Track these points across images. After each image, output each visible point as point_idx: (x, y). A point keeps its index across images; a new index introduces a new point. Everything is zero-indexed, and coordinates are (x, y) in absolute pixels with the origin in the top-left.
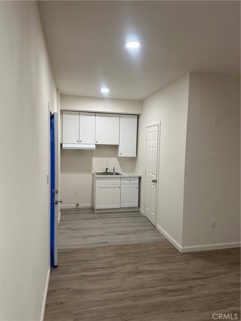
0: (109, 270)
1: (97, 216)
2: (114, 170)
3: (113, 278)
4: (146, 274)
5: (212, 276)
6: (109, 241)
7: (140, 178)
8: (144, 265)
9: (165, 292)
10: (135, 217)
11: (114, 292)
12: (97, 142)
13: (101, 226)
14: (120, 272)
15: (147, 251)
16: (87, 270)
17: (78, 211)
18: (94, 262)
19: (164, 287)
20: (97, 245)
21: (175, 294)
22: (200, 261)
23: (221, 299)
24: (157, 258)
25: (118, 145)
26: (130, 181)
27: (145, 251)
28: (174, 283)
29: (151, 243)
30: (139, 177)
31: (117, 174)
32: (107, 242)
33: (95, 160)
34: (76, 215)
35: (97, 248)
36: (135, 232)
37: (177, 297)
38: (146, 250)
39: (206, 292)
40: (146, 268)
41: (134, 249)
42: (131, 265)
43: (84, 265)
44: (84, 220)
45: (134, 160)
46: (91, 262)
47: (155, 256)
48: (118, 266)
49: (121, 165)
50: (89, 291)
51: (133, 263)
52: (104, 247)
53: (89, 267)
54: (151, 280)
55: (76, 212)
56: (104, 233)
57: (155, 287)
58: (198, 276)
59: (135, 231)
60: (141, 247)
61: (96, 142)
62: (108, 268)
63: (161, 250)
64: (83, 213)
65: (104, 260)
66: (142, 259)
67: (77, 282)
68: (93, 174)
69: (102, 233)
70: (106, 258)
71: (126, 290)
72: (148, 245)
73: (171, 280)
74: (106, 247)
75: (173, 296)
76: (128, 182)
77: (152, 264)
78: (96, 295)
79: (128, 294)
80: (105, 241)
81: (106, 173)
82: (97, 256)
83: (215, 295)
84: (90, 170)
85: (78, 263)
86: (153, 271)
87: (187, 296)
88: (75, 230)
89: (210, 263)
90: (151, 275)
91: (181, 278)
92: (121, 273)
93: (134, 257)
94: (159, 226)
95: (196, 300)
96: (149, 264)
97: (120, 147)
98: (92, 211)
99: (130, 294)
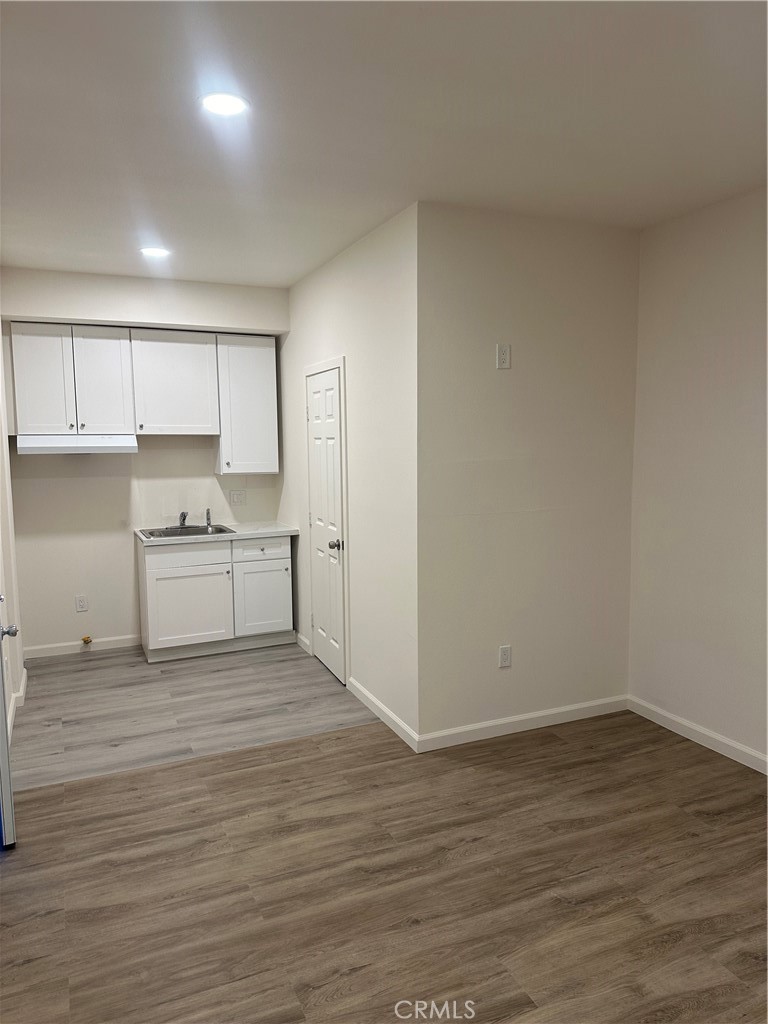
0: (193, 833)
1: (155, 671)
2: (208, 519)
3: (204, 856)
4: (309, 831)
5: (503, 811)
6: (194, 745)
7: (294, 539)
8: (305, 803)
9: (366, 875)
10: (283, 661)
11: (206, 899)
12: (141, 426)
13: (168, 701)
14: (228, 834)
15: (316, 760)
16: (119, 843)
17: (90, 660)
18: (142, 815)
19: (362, 862)
20: (155, 764)
21: (395, 876)
22: (471, 770)
23: (523, 871)
24: (345, 777)
25: (218, 437)
26: (262, 550)
27: (308, 763)
28: (392, 846)
29: (328, 736)
30: (292, 537)
31: (220, 530)
32: (189, 751)
33: (141, 490)
34: (84, 673)
35: (154, 772)
36: (280, 709)
37: (402, 886)
38: (312, 757)
39: (483, 857)
40: (312, 812)
41: (276, 761)
42: (265, 811)
43: (110, 831)
44: (113, 687)
45: (273, 481)
46: (133, 817)
47: (341, 772)
48: (221, 819)
49: (231, 502)
50: (123, 909)
51: (270, 804)
52: (178, 767)
53: (125, 836)
54: (326, 847)
55: (83, 665)
56: (178, 721)
57: (334, 865)
58: (464, 815)
59: (281, 705)
60: (297, 752)
61: (138, 426)
62: (187, 829)
63: (360, 753)
64: (105, 667)
65: (180, 805)
66: (300, 788)
67: (83, 886)
68: (136, 535)
69: (173, 723)
70: (185, 798)
71: (246, 888)
72: (319, 743)
73: (384, 837)
74: (184, 765)
75: (390, 883)
76: (256, 553)
77: (331, 797)
78: (148, 916)
79: (252, 899)
80: (183, 746)
81: (183, 530)
82: (154, 797)
83: (507, 863)
84: (124, 524)
85: (89, 827)
86: (332, 818)
87: (428, 878)
88: (78, 722)
89: (498, 772)
90: (326, 832)
91: (415, 828)
92: (231, 838)
93: (274, 784)
94: (353, 683)
95: (455, 883)
96: (320, 799)
97: (222, 440)
98: (140, 659)
99: (257, 898)
